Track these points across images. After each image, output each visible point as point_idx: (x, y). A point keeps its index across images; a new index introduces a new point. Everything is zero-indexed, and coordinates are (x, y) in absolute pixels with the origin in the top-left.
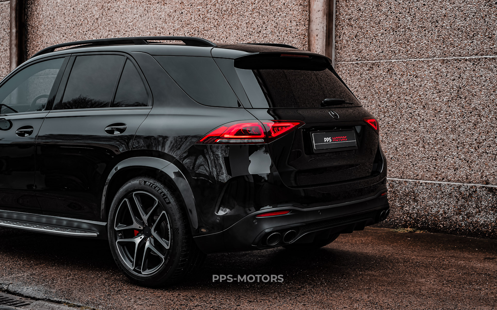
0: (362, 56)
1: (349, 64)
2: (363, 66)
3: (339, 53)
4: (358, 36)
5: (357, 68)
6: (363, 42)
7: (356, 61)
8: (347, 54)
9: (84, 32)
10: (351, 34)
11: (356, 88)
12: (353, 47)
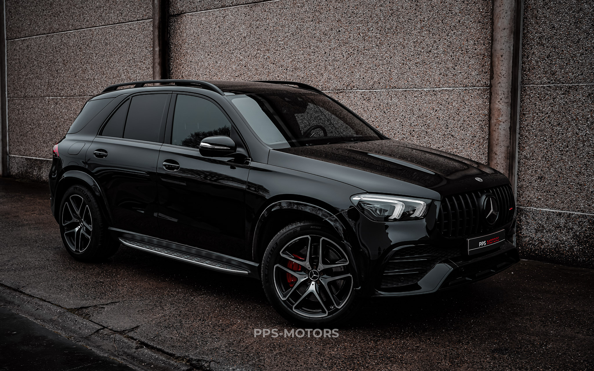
0: (556, 78)
1: (539, 87)
2: (557, 90)
3: (526, 75)
4: (551, 56)
5: (550, 92)
6: (557, 63)
7: (548, 84)
8: (537, 76)
9: (230, 51)
10: (542, 54)
11: (547, 113)
12: (544, 69)
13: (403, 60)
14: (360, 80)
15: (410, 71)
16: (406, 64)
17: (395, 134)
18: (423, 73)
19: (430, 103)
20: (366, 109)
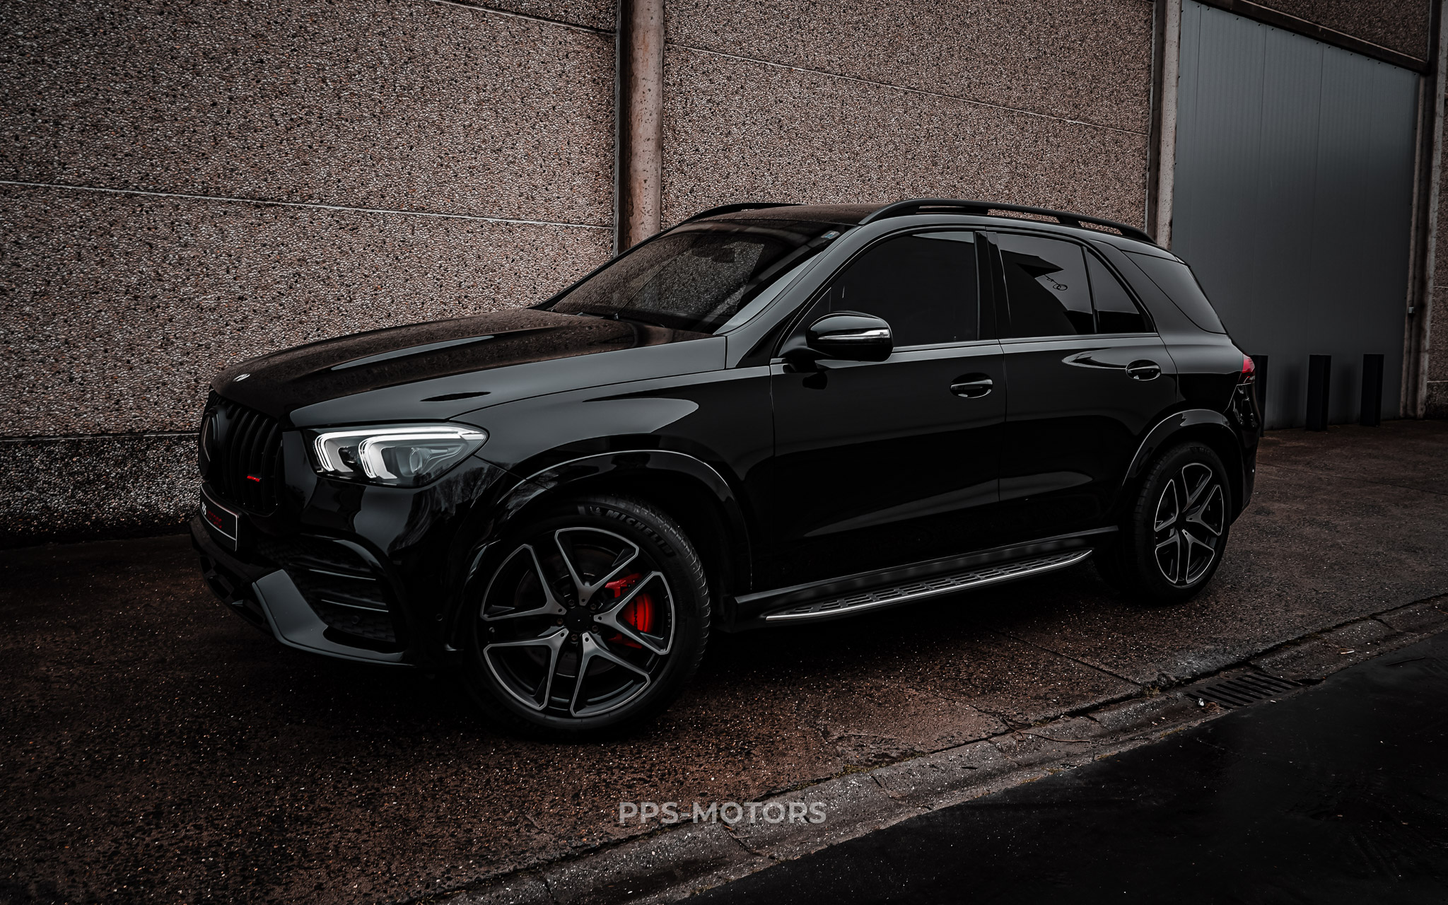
13: (441, 158)
14: (330, 183)
16: (447, 166)
17: (423, 303)
19: (500, 246)
20: (346, 248)
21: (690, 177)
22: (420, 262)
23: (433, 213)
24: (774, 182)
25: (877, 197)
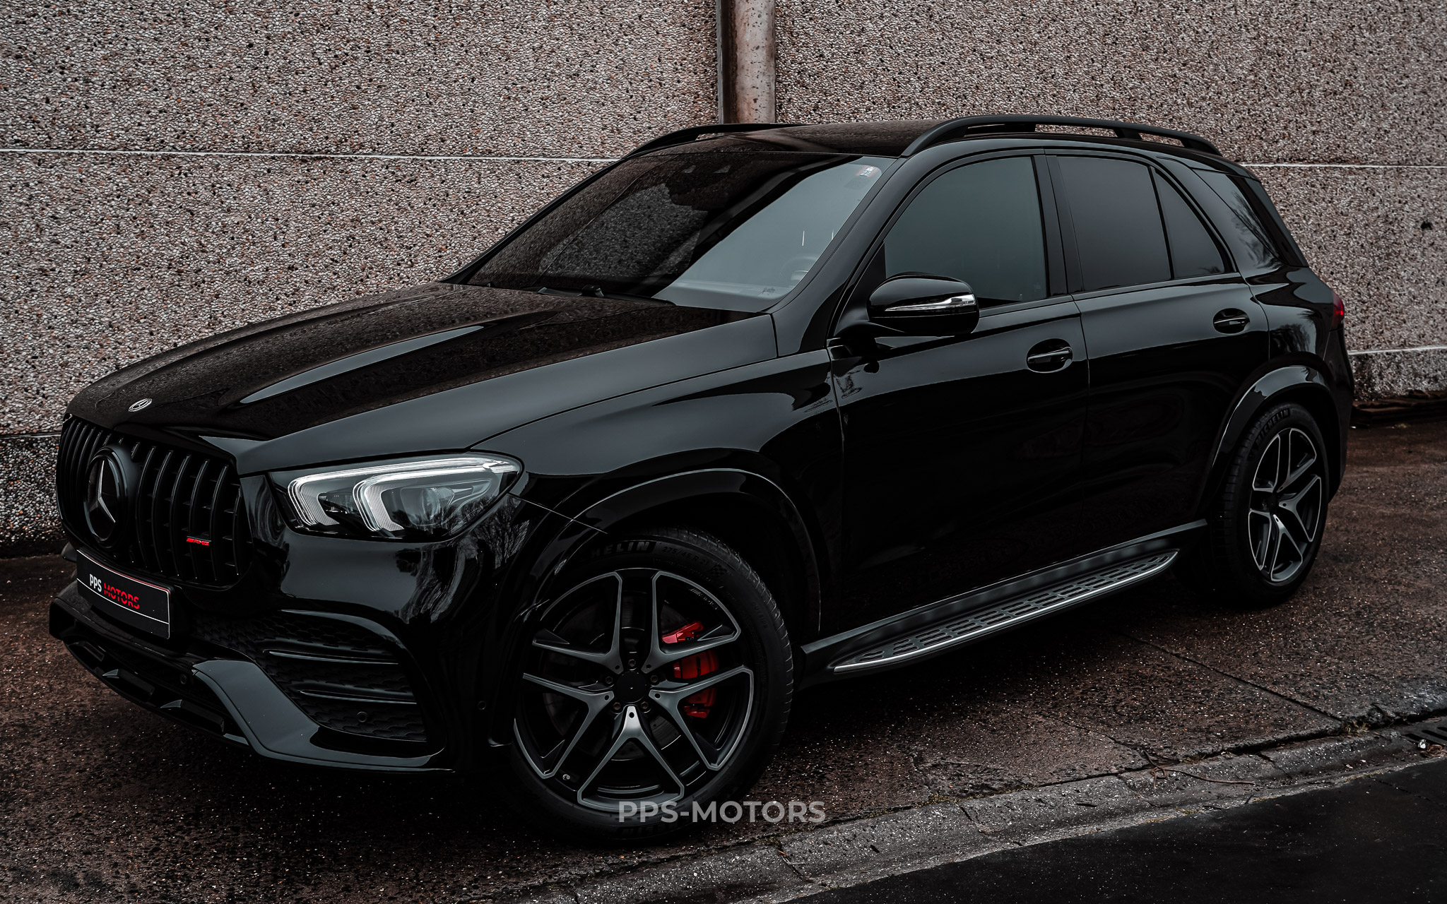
13: (508, 89)
14: (382, 128)
15: (527, 115)
16: (516, 99)
18: (562, 124)
20: (404, 204)
21: (814, 91)
22: (489, 216)
23: (502, 156)
24: (923, 88)
25: (1064, 98)
